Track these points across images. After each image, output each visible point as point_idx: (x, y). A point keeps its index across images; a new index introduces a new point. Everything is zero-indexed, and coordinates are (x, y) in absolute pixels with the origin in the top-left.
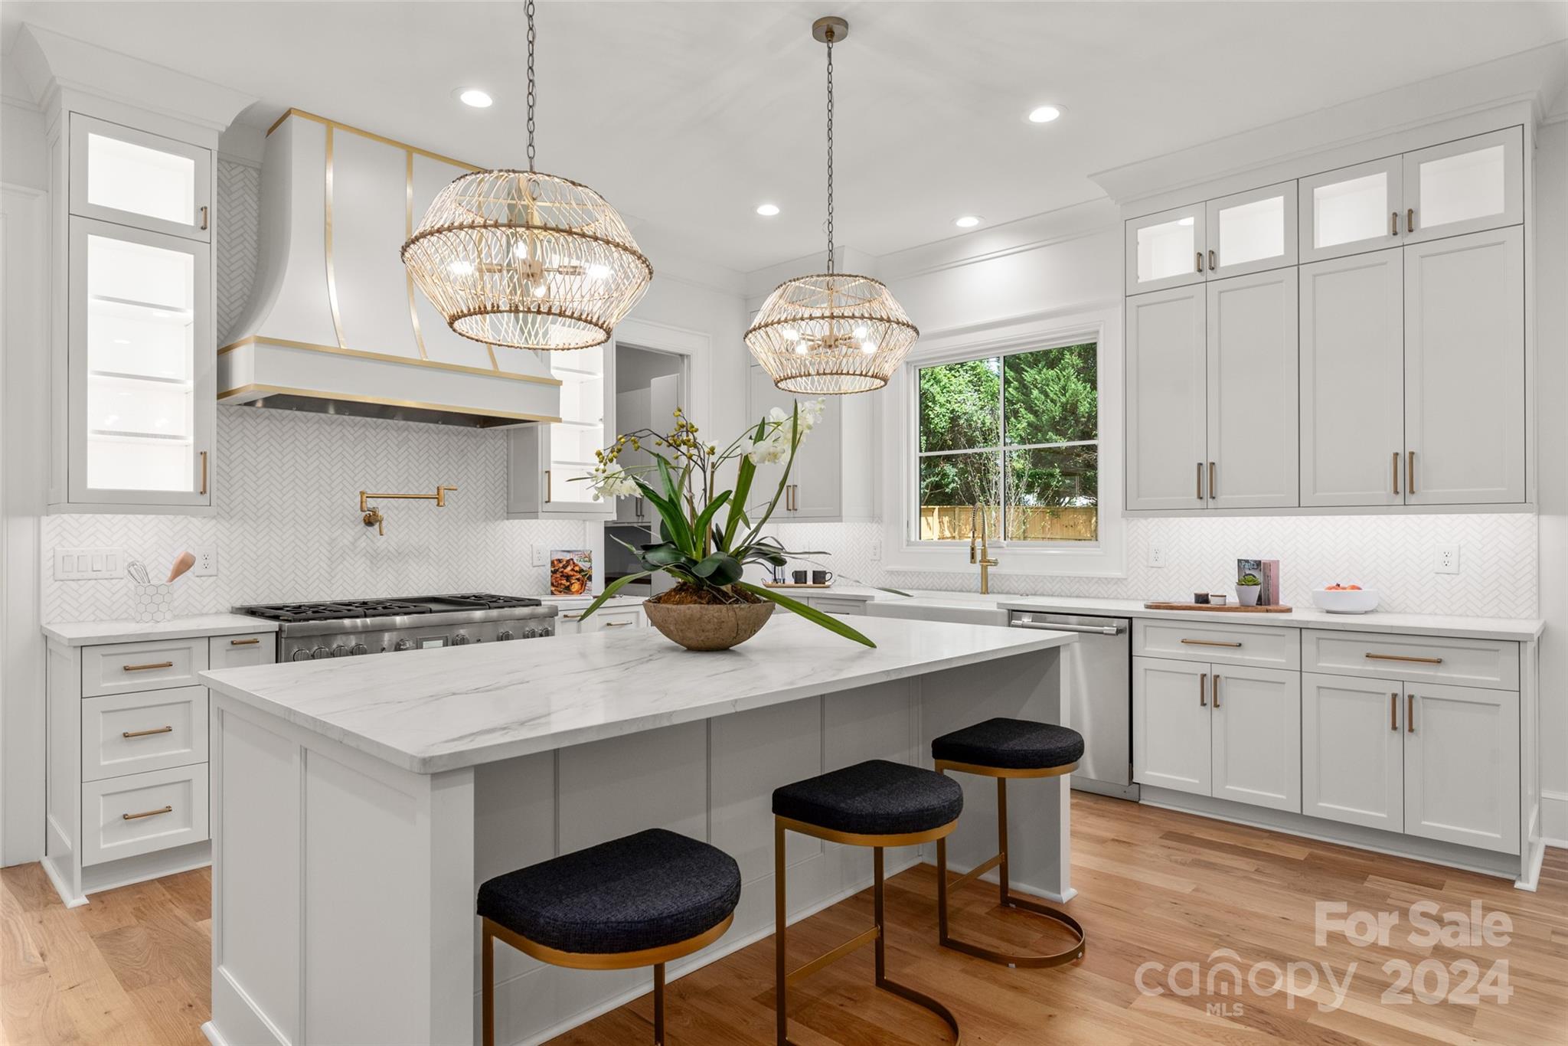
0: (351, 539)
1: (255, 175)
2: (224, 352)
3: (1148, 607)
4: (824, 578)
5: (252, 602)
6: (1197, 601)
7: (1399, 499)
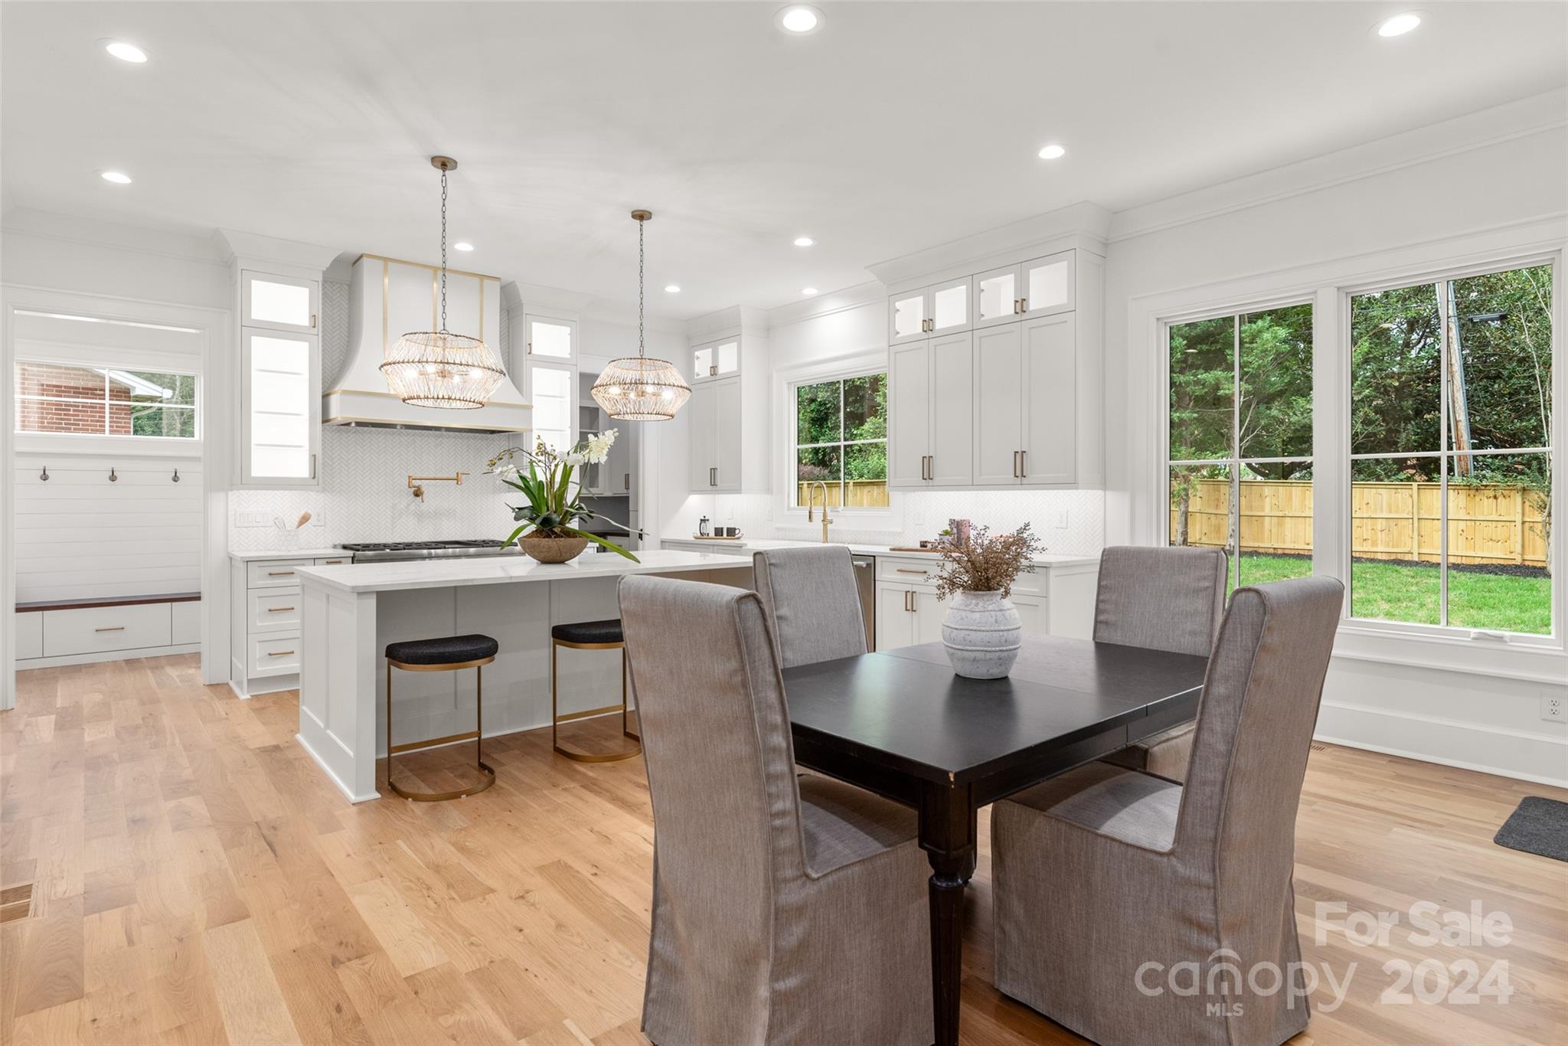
0: (406, 505)
1: (347, 288)
2: (326, 396)
3: (891, 550)
4: (735, 532)
5: (346, 542)
6: (922, 546)
7: (1018, 481)
